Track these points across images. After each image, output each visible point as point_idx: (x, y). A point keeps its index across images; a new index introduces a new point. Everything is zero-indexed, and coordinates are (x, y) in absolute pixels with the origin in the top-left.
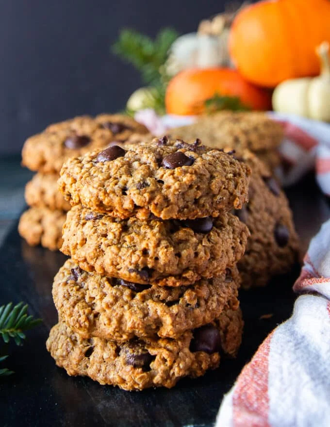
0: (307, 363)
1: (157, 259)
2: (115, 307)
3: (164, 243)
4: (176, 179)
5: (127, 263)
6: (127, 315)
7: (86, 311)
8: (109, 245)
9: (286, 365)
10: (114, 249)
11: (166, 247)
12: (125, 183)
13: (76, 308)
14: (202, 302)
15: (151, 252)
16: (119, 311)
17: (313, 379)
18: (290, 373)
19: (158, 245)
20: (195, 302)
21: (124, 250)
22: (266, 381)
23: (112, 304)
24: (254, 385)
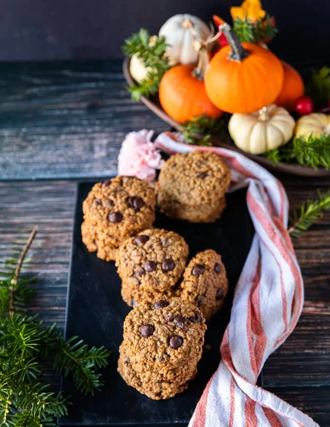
0: (219, 414)
1: (167, 378)
2: (149, 383)
3: (169, 372)
4: (176, 357)
5: (155, 379)
6: (154, 388)
7: (137, 382)
8: (147, 370)
9: (212, 413)
10: (149, 372)
11: (170, 374)
12: (155, 356)
13: (133, 380)
14: (183, 379)
15: (164, 376)
16: (150, 386)
17: (221, 421)
18: (213, 418)
19: (167, 373)
20: (180, 380)
21: (153, 373)
22: (205, 420)
23: (148, 382)
24: (200, 421)
